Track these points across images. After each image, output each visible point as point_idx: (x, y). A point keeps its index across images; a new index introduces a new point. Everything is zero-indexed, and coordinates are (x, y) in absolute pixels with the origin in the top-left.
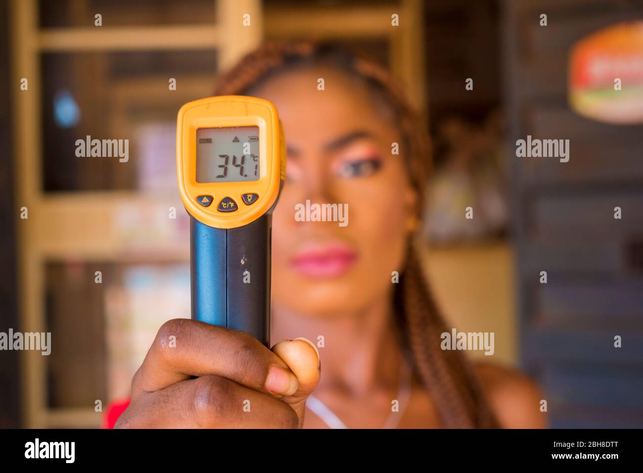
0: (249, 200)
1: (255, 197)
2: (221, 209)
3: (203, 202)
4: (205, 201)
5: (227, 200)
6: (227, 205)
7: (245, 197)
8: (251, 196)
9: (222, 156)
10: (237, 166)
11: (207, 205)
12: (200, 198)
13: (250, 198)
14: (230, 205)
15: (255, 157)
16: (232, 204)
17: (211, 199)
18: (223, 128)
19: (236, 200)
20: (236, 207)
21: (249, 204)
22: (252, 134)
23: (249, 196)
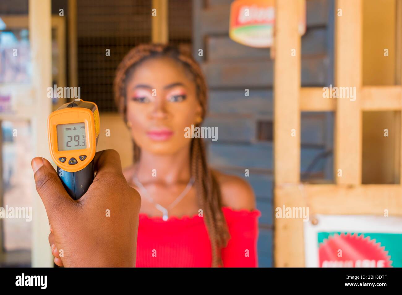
0: (83, 159)
1: (85, 157)
2: (70, 164)
3: (62, 160)
4: (63, 159)
5: (73, 159)
6: (73, 161)
7: (80, 157)
8: (83, 156)
9: (69, 137)
10: (76, 141)
11: (64, 162)
12: (60, 159)
13: (83, 157)
14: (74, 161)
15: (84, 136)
16: (75, 161)
17: (65, 159)
18: (68, 124)
19: (77, 159)
20: (77, 162)
21: (82, 160)
22: (82, 125)
23: (82, 157)
